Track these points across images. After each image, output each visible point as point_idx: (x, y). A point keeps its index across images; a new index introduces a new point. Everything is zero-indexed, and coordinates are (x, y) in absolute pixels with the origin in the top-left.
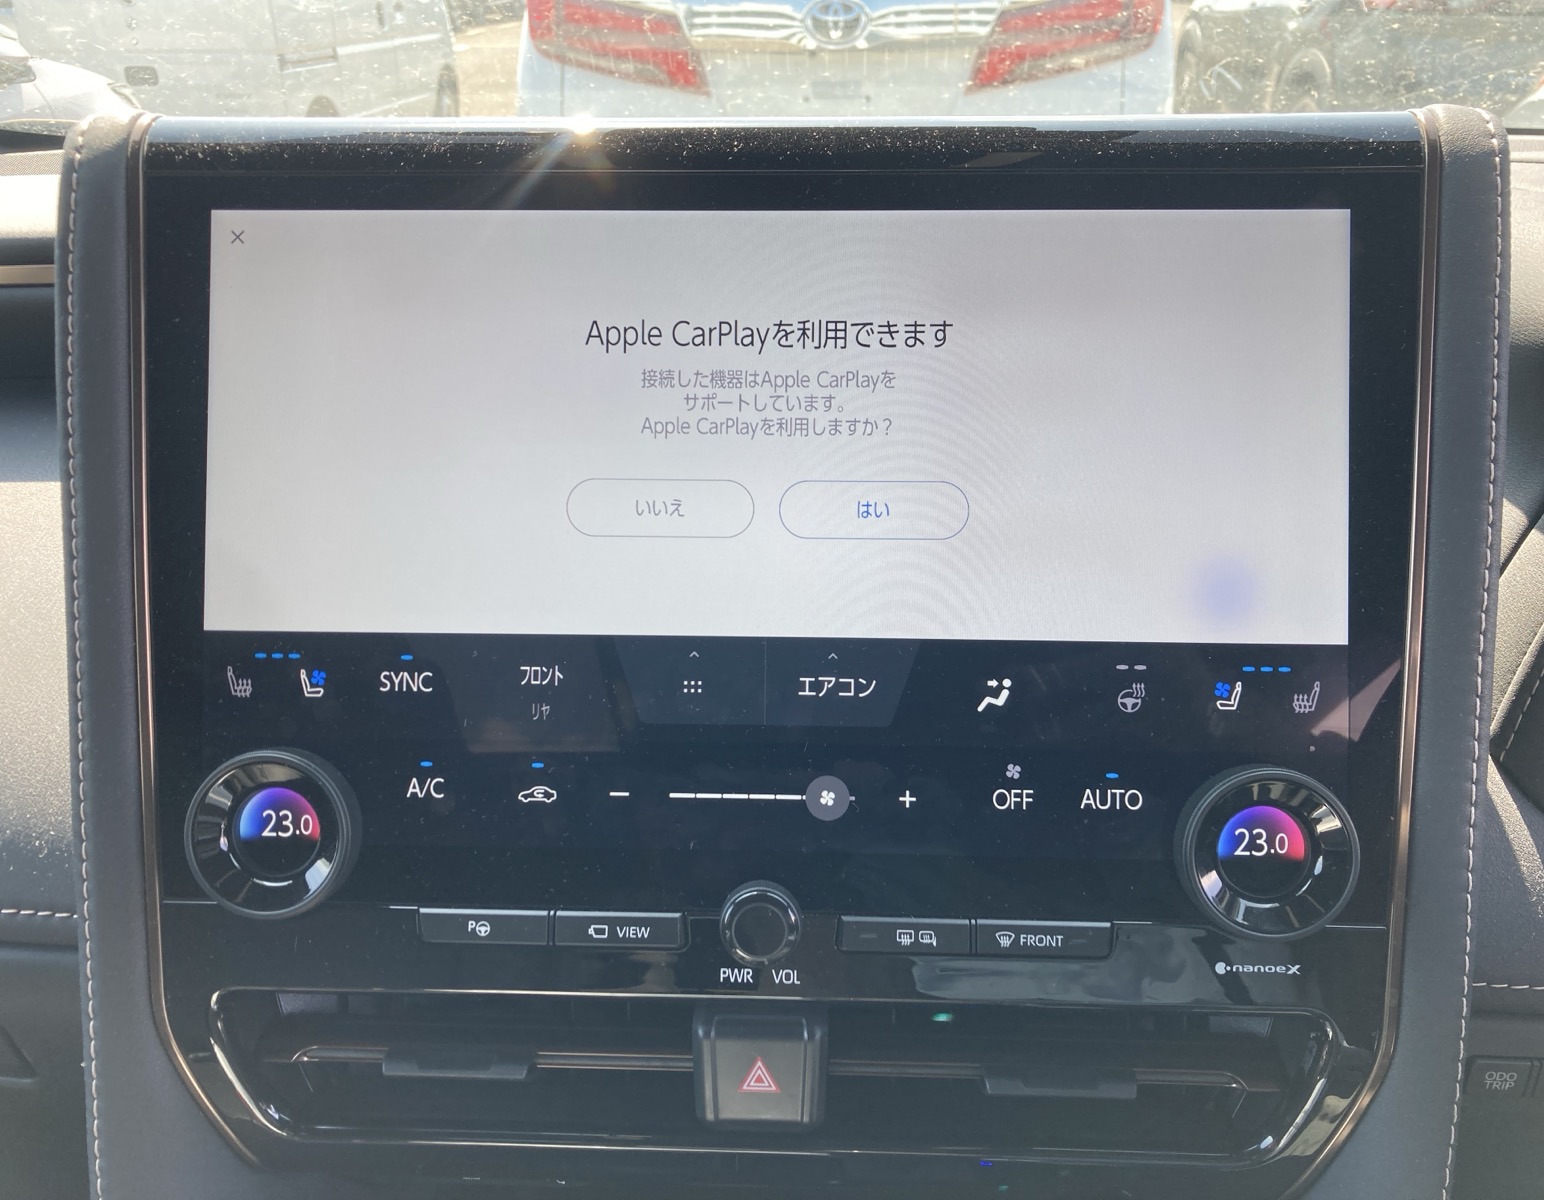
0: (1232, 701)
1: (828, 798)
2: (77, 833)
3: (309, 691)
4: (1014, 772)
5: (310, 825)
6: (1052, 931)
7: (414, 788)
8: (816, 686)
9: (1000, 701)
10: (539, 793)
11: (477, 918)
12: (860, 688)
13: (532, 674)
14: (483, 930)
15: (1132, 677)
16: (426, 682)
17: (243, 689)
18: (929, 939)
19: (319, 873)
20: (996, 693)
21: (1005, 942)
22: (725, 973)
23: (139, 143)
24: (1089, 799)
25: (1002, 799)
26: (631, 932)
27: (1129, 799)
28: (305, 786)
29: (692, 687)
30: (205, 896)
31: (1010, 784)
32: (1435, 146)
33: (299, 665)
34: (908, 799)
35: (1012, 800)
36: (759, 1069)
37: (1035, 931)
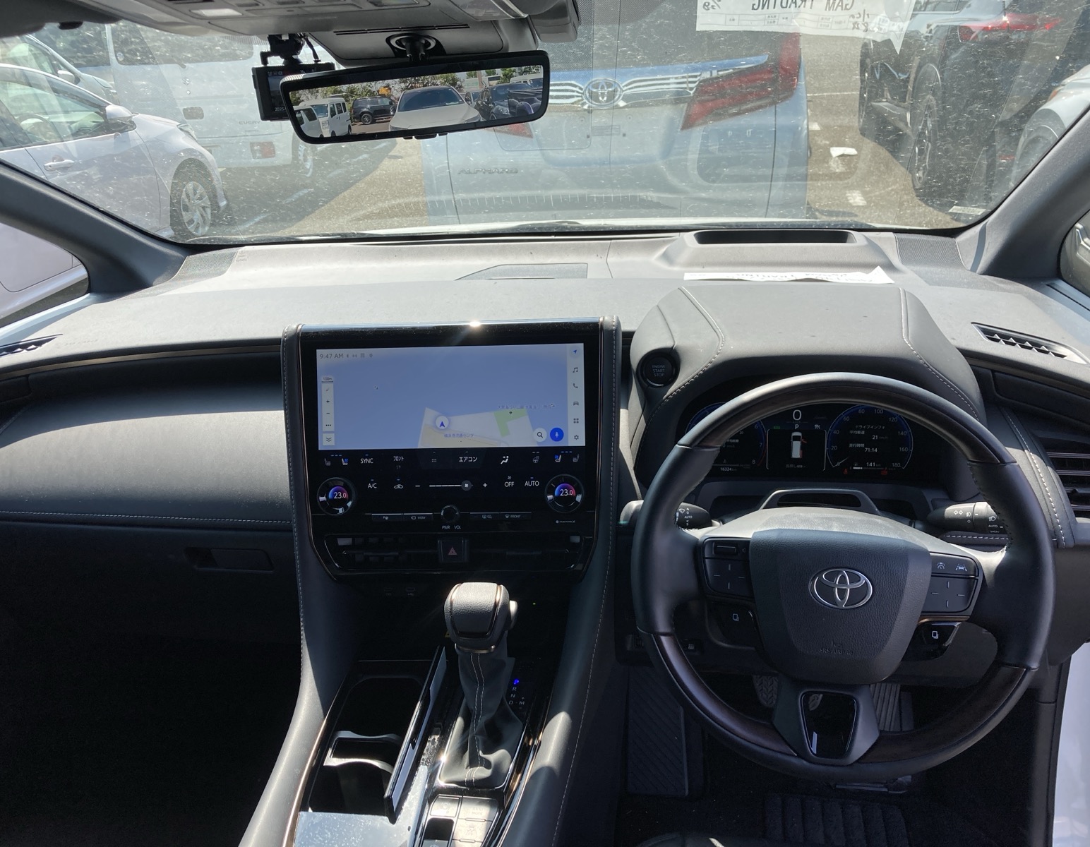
0: (559, 460)
1: (466, 485)
2: (291, 498)
3: (344, 464)
4: (509, 478)
5: (345, 495)
6: (518, 514)
7: (370, 486)
8: (463, 459)
9: (506, 461)
10: (399, 486)
11: (385, 516)
12: (473, 459)
13: (396, 458)
14: (387, 518)
15: (536, 455)
16: (372, 461)
17: (328, 464)
18: (490, 517)
19: (349, 504)
20: (505, 459)
21: (507, 517)
22: (443, 527)
23: (299, 333)
24: (527, 483)
25: (507, 484)
26: (421, 518)
27: (536, 483)
28: (346, 487)
29: (434, 460)
30: (324, 513)
31: (509, 481)
32: (602, 326)
33: (341, 458)
34: (485, 485)
35: (509, 485)
36: (452, 550)
37: (514, 514)
